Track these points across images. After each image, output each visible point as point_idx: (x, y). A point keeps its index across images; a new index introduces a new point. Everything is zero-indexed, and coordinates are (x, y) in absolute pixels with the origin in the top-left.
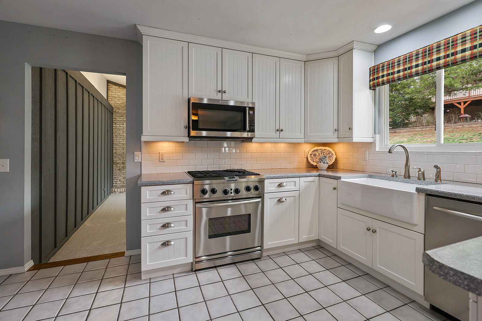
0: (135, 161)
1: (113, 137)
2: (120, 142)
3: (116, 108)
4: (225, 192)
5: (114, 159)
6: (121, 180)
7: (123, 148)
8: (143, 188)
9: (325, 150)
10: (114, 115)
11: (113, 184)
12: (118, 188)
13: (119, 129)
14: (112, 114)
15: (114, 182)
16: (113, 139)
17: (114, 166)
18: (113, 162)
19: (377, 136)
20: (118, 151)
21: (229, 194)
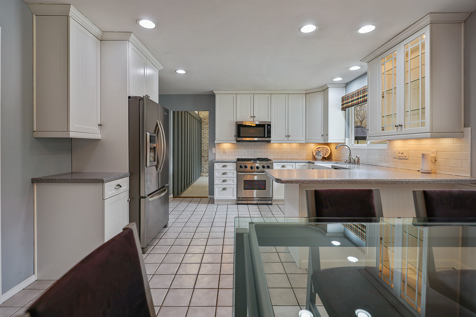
0: (213, 152)
1: (201, 139)
2: (206, 142)
3: (203, 119)
4: (252, 168)
5: (202, 154)
6: (206, 168)
7: (208, 146)
8: (215, 163)
9: (324, 147)
10: (202, 124)
11: (201, 170)
12: (205, 173)
13: (205, 133)
14: (201, 123)
15: (202, 169)
16: (201, 140)
17: (202, 158)
18: (201, 156)
19: (347, 139)
20: (205, 148)
21: (254, 169)
